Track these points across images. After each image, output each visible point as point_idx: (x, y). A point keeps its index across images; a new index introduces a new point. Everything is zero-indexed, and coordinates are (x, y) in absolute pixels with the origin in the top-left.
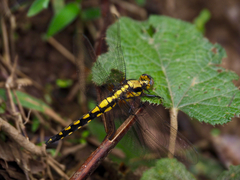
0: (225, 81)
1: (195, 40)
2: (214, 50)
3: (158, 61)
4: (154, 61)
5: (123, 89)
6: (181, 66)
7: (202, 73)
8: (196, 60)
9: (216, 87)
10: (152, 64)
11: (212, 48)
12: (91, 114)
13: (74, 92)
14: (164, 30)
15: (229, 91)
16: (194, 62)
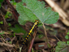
0: (50, 11)
1: (36, 2)
2: (42, 3)
3: (32, 12)
4: (31, 13)
5: (34, 26)
6: (38, 11)
7: (44, 11)
8: (40, 8)
9: (49, 13)
10: (31, 14)
11: (41, 3)
12: (29, 35)
13: (5, 24)
14: (28, 3)
15: (52, 13)
16: (40, 9)
